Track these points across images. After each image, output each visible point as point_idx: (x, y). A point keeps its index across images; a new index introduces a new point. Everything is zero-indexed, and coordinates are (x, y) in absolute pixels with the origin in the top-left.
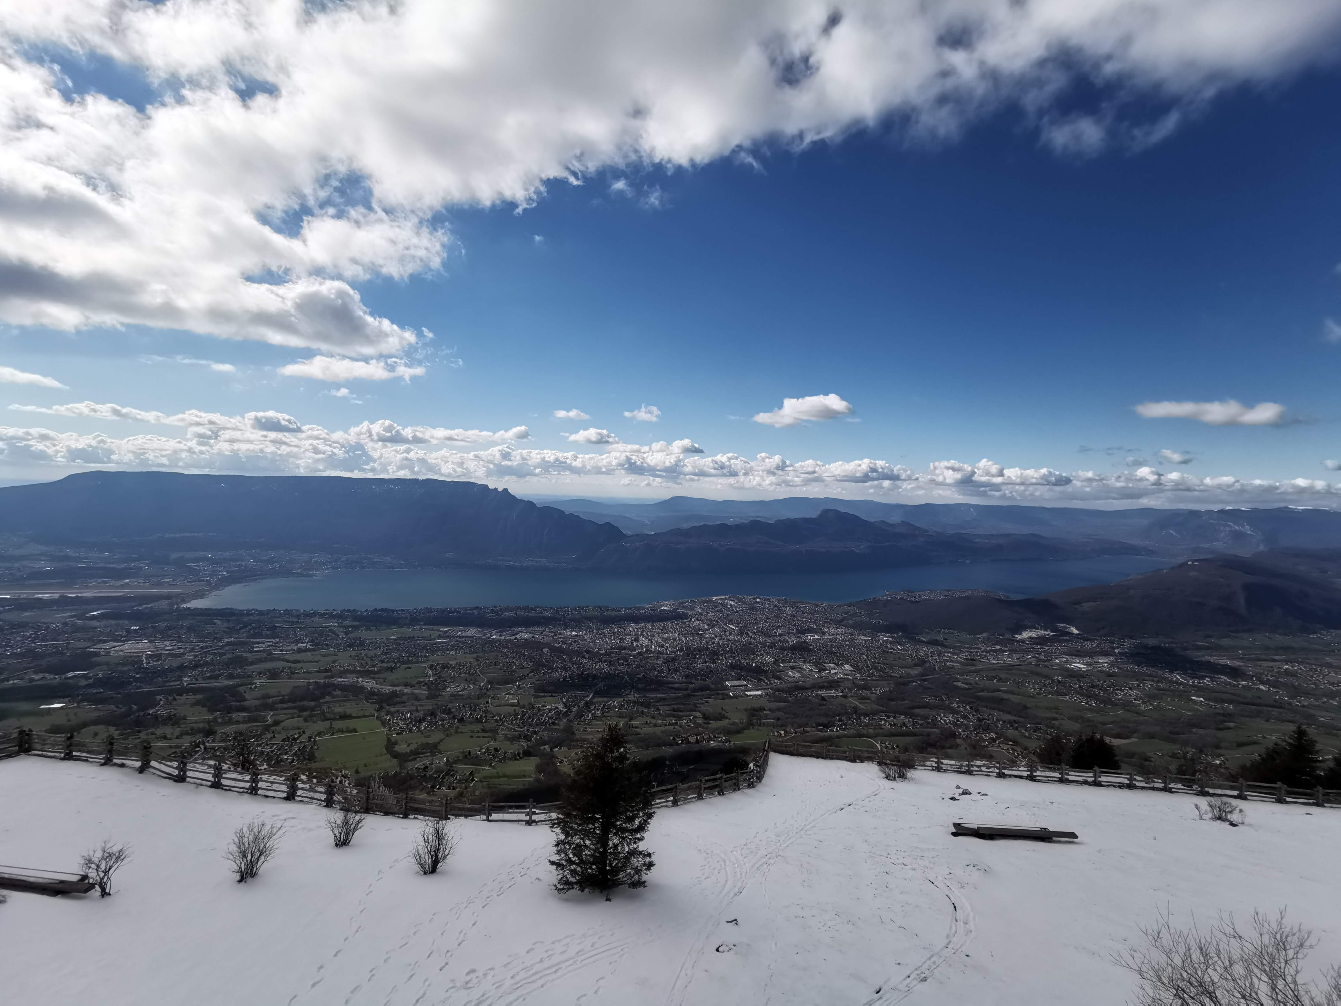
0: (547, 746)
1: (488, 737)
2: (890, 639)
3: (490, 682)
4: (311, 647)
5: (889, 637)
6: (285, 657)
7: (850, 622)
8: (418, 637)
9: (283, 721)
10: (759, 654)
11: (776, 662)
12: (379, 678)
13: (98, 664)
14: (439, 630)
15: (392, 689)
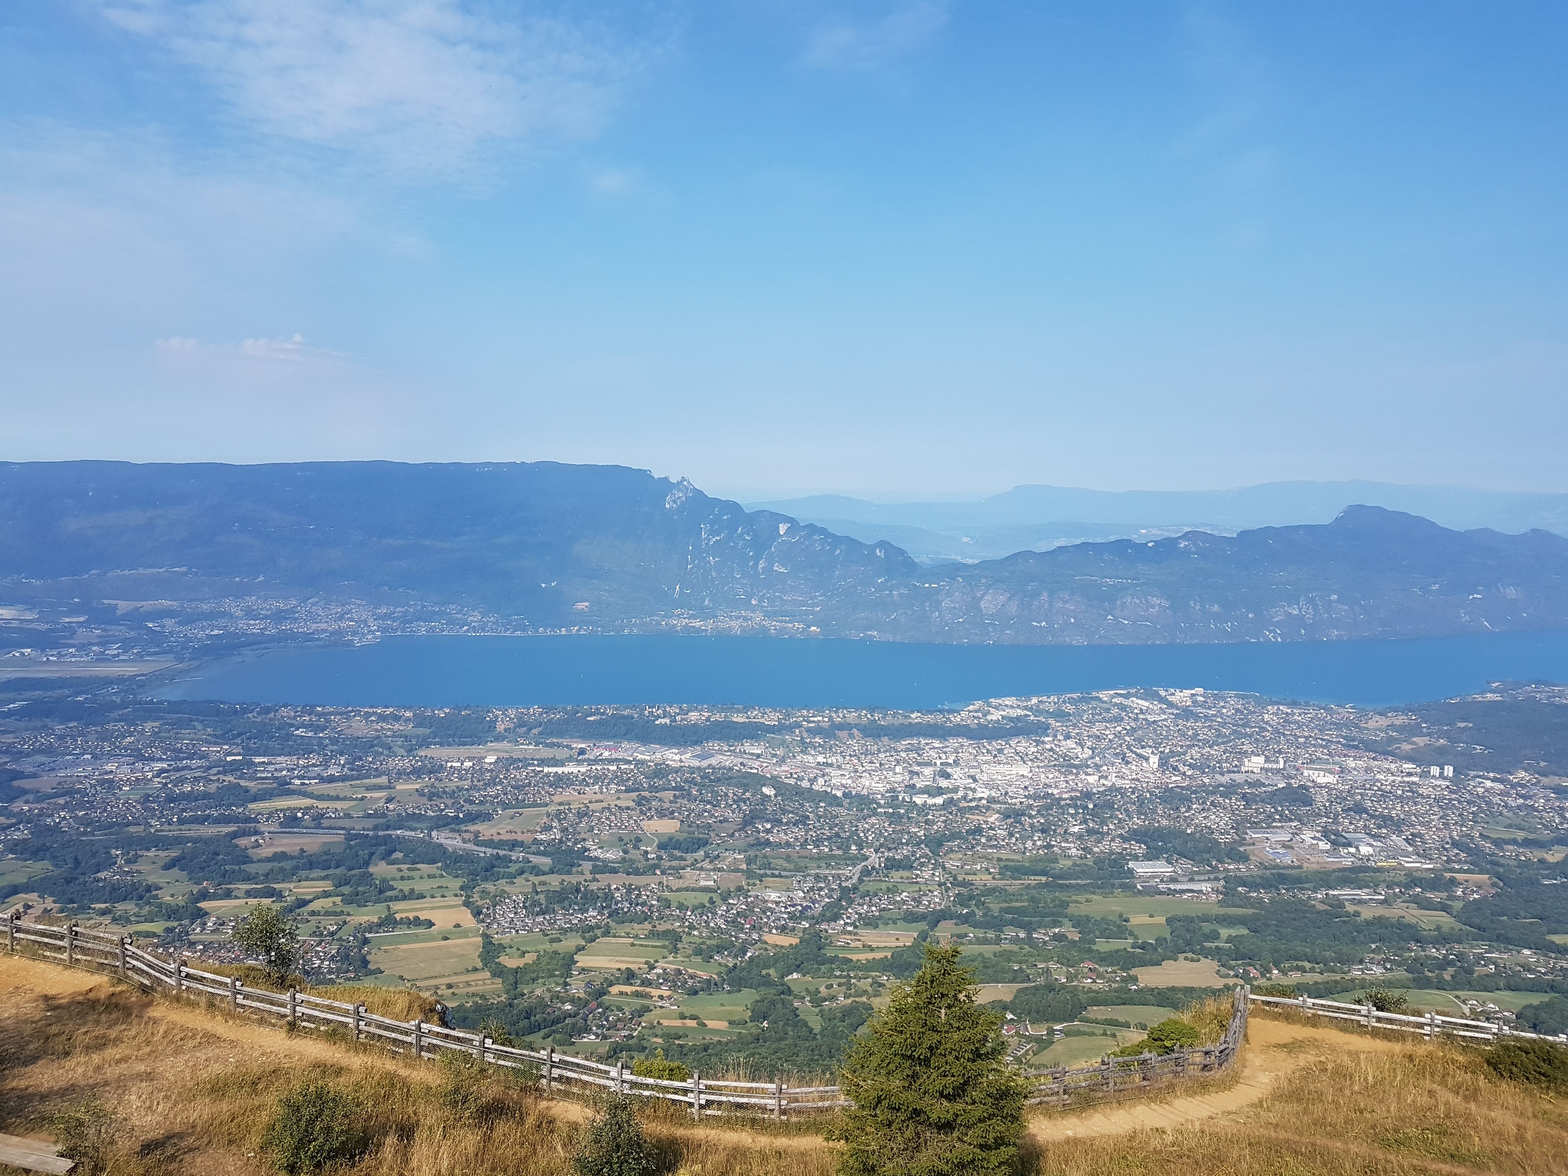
0: (772, 971)
1: (663, 947)
2: (1499, 786)
3: (662, 846)
4: (349, 773)
5: (1494, 780)
6: (309, 789)
7: (1406, 747)
8: (533, 759)
9: (311, 901)
10: (1201, 807)
11: (1239, 826)
12: (467, 831)
13: (25, 792)
14: (569, 747)
15: (489, 851)
